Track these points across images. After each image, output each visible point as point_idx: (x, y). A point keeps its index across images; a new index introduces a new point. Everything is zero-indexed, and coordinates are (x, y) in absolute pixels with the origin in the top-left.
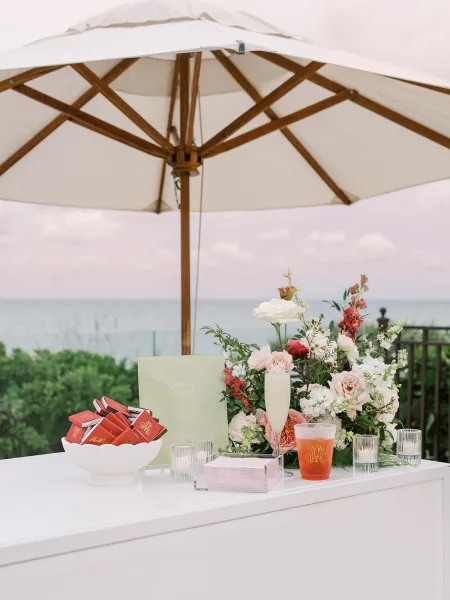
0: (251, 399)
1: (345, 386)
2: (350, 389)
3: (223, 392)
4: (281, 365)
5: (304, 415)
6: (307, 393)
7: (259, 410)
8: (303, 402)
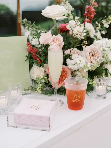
0: (41, 59)
1: (91, 54)
2: (93, 55)
3: (27, 56)
4: (57, 43)
5: (69, 68)
6: (70, 55)
7: (45, 64)
8: (68, 61)
